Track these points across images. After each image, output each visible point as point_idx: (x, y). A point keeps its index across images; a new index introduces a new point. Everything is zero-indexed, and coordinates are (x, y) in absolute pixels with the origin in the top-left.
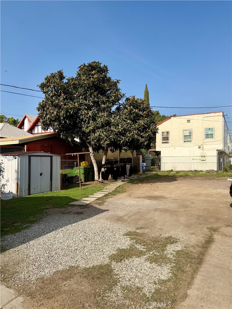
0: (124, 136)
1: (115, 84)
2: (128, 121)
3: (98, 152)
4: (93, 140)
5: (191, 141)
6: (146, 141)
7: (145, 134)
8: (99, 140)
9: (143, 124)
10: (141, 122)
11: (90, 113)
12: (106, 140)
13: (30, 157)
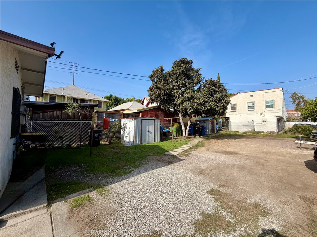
0: (204, 106)
1: (197, 71)
2: (207, 96)
3: (185, 117)
4: (181, 109)
5: (254, 110)
6: (221, 109)
7: (220, 104)
8: (185, 109)
9: (219, 97)
10: (218, 96)
11: (180, 91)
12: (190, 109)
13: (141, 120)
